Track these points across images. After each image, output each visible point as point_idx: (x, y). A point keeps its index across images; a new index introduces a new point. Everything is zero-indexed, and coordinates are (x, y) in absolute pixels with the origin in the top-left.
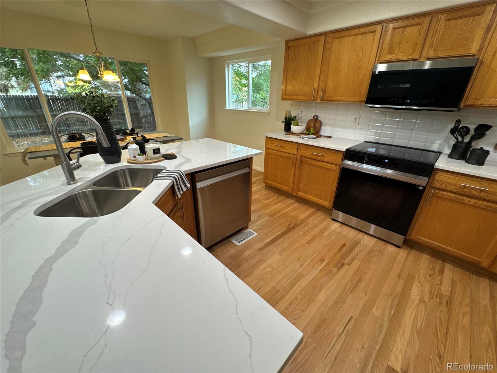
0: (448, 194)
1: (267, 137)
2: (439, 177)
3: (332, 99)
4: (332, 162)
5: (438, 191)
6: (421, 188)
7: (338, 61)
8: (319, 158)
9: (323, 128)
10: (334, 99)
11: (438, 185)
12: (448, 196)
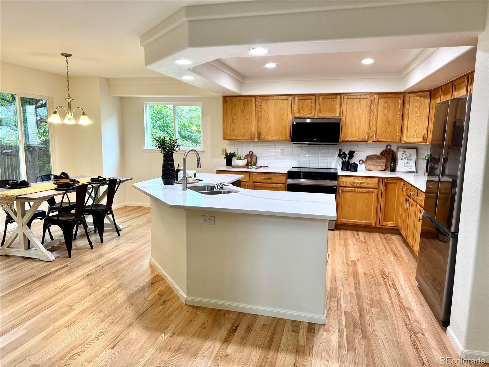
0: (348, 188)
1: (217, 170)
2: (342, 179)
3: (267, 139)
4: (279, 183)
5: (343, 188)
6: (335, 188)
7: (267, 114)
8: (269, 181)
9: (258, 160)
10: (268, 139)
11: (342, 185)
12: (348, 189)
